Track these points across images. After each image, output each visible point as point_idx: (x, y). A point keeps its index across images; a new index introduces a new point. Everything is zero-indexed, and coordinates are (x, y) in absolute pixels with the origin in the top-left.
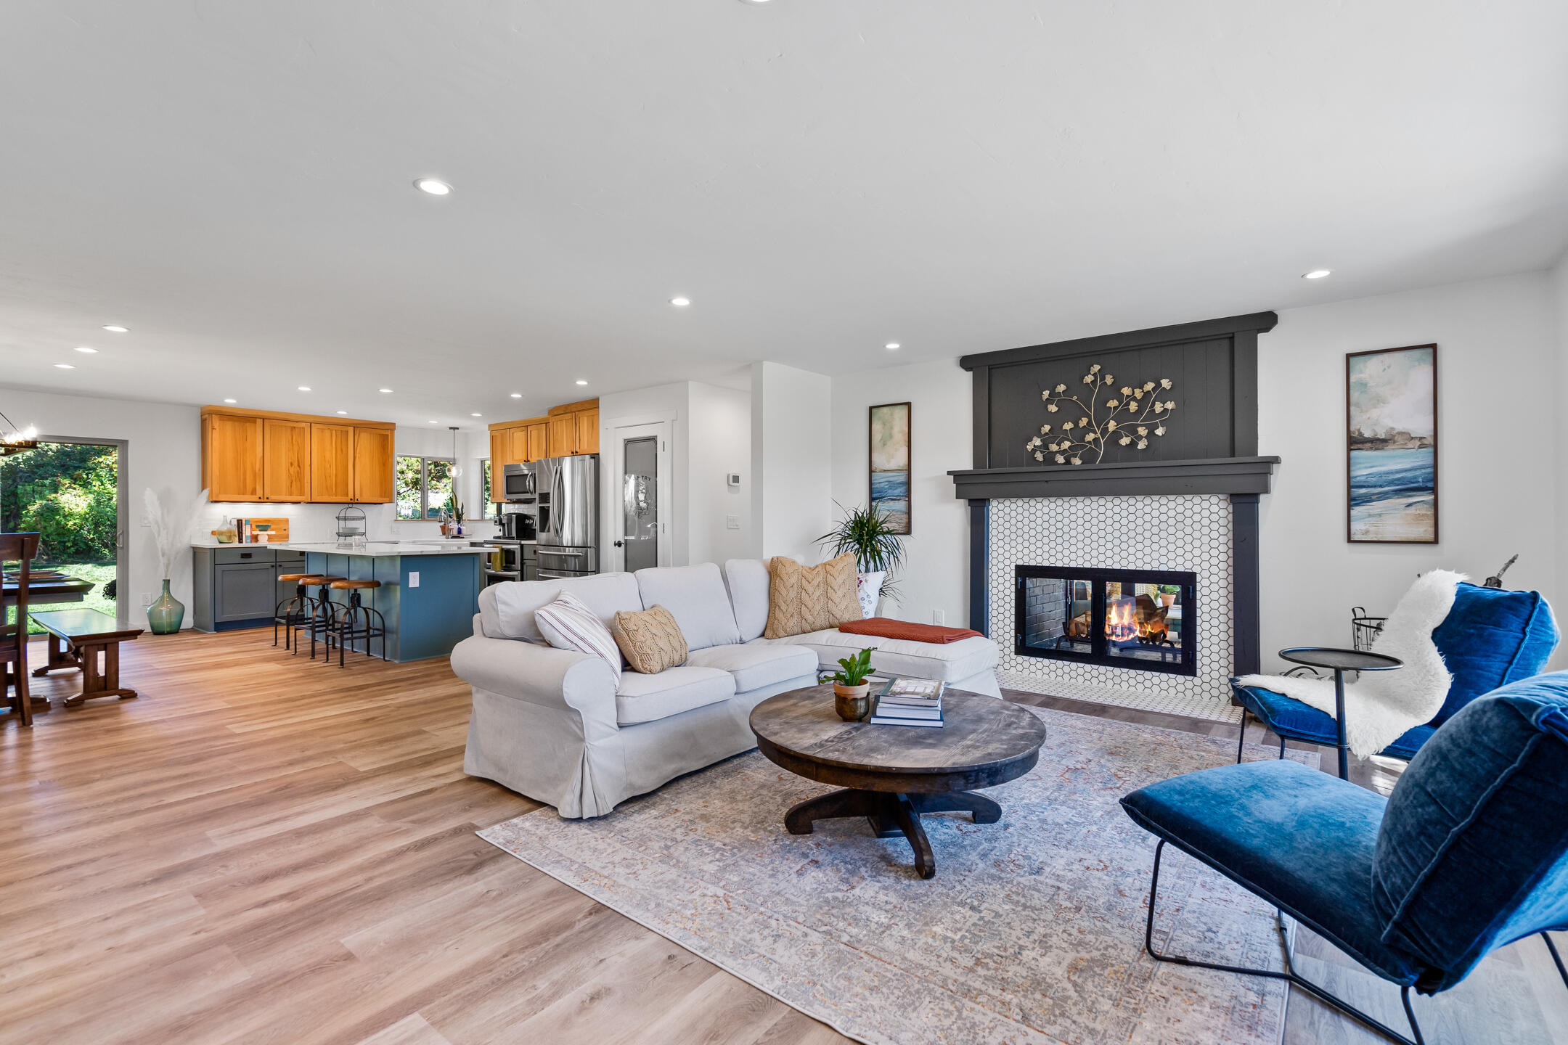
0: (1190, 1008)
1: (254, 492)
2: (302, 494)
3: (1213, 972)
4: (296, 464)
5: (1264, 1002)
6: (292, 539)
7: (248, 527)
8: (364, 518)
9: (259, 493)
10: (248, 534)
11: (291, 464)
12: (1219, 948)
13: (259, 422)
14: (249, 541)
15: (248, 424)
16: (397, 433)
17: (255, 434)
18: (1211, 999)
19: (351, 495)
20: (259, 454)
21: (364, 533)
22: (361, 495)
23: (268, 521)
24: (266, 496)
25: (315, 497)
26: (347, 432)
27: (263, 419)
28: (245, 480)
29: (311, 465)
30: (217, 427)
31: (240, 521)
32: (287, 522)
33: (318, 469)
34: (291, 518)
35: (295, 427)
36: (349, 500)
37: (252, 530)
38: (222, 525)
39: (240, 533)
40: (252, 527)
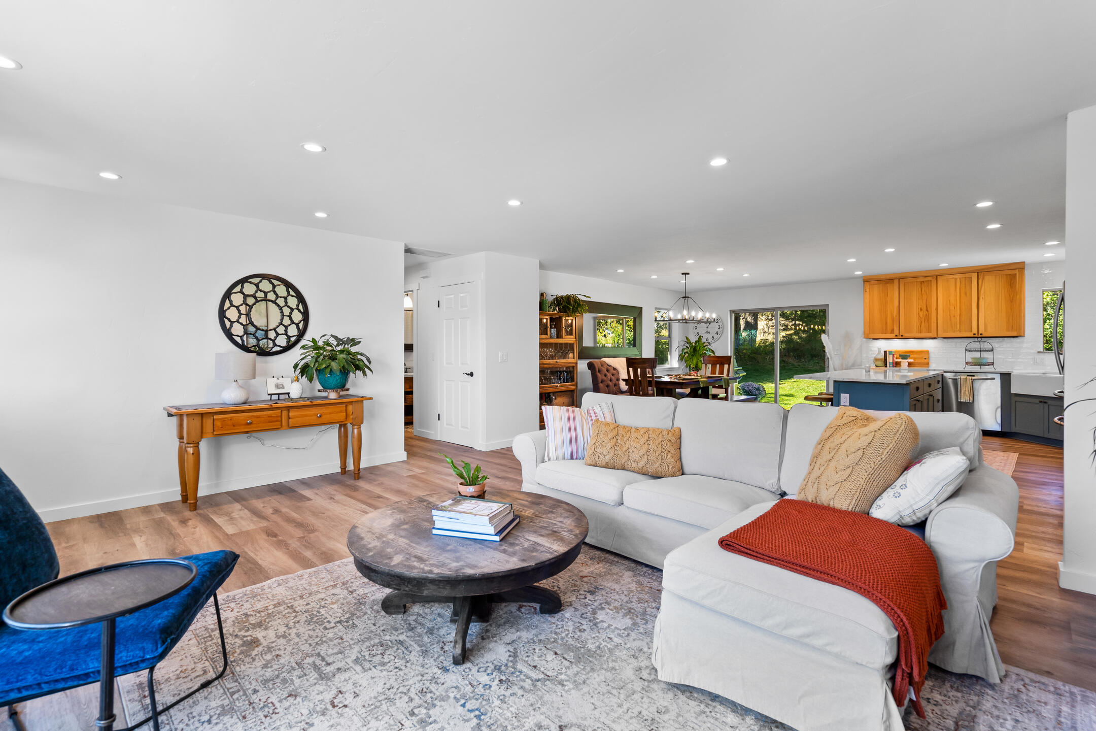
0: (180, 669)
1: (892, 331)
2: (929, 331)
3: (183, 695)
4: (925, 309)
5: (140, 703)
6: (933, 366)
7: (891, 356)
8: (992, 350)
9: (896, 332)
10: (891, 361)
11: (921, 309)
12: (191, 713)
13: (896, 282)
14: (891, 365)
15: (888, 285)
17: (893, 291)
18: (173, 682)
19: (975, 331)
20: (896, 304)
21: (993, 364)
22: (986, 330)
23: (912, 352)
24: (901, 334)
25: (941, 334)
26: (971, 277)
27: (899, 279)
28: (886, 323)
29: (937, 309)
30: (868, 290)
31: (885, 352)
32: (927, 352)
33: (943, 311)
34: (931, 350)
35: (923, 281)
36: (974, 334)
37: (895, 359)
38: (878, 354)
39: (886, 360)
40: (895, 356)
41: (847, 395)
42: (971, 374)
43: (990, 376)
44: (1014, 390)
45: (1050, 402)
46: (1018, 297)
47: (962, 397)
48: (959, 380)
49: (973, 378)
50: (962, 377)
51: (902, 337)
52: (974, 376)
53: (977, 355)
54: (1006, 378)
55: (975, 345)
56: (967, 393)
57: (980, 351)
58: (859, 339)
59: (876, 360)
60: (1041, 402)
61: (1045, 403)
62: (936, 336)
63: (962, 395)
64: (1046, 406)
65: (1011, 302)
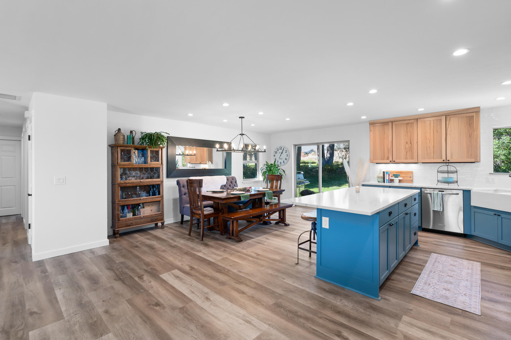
1: (388, 158)
2: (412, 158)
4: (409, 143)
7: (388, 175)
8: (457, 172)
9: (391, 159)
10: (388, 179)
11: (407, 143)
13: (390, 124)
14: (388, 182)
15: (385, 126)
16: (482, 115)
17: (389, 130)
19: (444, 158)
20: (390, 139)
21: (457, 182)
23: (401, 172)
24: (393, 160)
25: (420, 160)
26: (441, 119)
27: (392, 122)
28: (384, 152)
29: (417, 142)
30: (372, 130)
31: (384, 172)
32: (412, 173)
33: (422, 144)
34: (414, 171)
35: (408, 123)
36: (444, 161)
37: (390, 177)
38: (379, 174)
39: (384, 178)
40: (391, 175)
41: (327, 219)
42: (441, 190)
43: (455, 192)
44: (473, 203)
45: (503, 215)
46: (475, 133)
47: (435, 207)
48: (432, 194)
49: (443, 193)
50: (435, 192)
51: (394, 162)
52: (443, 191)
53: (446, 175)
54: (467, 194)
55: (445, 168)
56: (438, 204)
57: (448, 172)
58: (367, 163)
59: (379, 177)
60: (495, 214)
61: (499, 215)
62: (417, 162)
63: (435, 205)
64: (500, 218)
65: (470, 137)
